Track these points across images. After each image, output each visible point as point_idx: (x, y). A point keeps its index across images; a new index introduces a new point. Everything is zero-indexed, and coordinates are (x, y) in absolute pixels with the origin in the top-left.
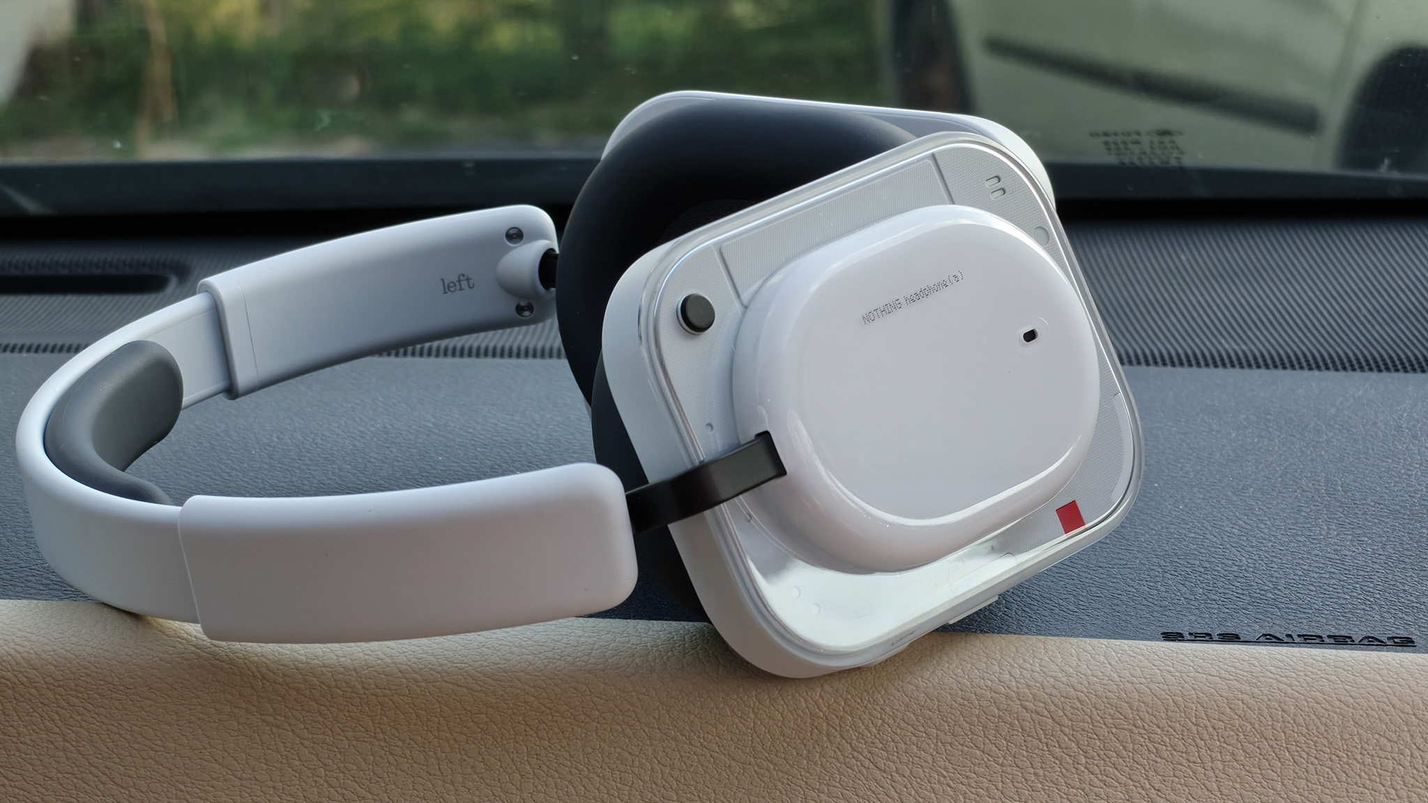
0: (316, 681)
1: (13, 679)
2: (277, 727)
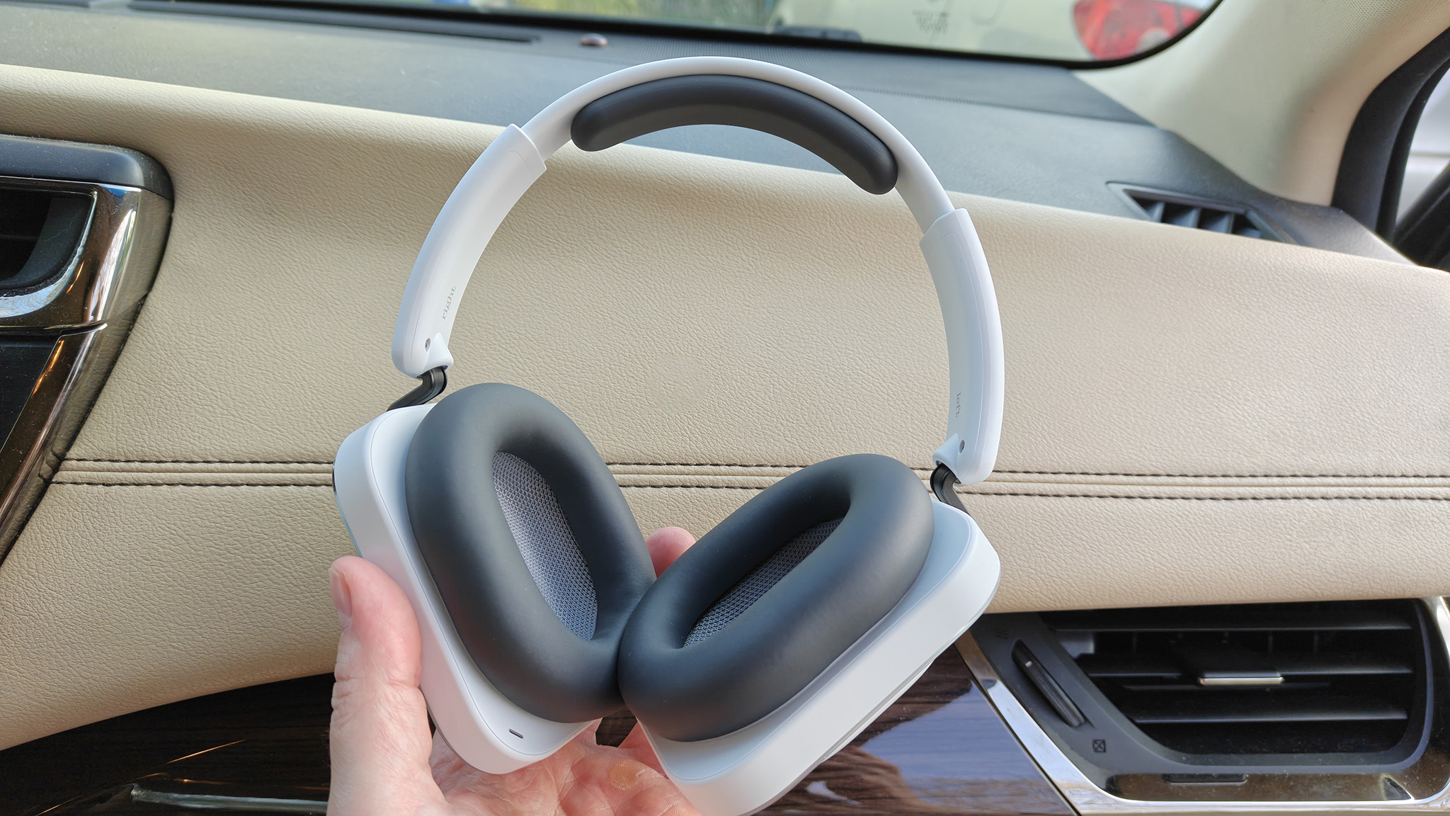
0: (597, 172)
1: (455, 155)
2: (577, 192)
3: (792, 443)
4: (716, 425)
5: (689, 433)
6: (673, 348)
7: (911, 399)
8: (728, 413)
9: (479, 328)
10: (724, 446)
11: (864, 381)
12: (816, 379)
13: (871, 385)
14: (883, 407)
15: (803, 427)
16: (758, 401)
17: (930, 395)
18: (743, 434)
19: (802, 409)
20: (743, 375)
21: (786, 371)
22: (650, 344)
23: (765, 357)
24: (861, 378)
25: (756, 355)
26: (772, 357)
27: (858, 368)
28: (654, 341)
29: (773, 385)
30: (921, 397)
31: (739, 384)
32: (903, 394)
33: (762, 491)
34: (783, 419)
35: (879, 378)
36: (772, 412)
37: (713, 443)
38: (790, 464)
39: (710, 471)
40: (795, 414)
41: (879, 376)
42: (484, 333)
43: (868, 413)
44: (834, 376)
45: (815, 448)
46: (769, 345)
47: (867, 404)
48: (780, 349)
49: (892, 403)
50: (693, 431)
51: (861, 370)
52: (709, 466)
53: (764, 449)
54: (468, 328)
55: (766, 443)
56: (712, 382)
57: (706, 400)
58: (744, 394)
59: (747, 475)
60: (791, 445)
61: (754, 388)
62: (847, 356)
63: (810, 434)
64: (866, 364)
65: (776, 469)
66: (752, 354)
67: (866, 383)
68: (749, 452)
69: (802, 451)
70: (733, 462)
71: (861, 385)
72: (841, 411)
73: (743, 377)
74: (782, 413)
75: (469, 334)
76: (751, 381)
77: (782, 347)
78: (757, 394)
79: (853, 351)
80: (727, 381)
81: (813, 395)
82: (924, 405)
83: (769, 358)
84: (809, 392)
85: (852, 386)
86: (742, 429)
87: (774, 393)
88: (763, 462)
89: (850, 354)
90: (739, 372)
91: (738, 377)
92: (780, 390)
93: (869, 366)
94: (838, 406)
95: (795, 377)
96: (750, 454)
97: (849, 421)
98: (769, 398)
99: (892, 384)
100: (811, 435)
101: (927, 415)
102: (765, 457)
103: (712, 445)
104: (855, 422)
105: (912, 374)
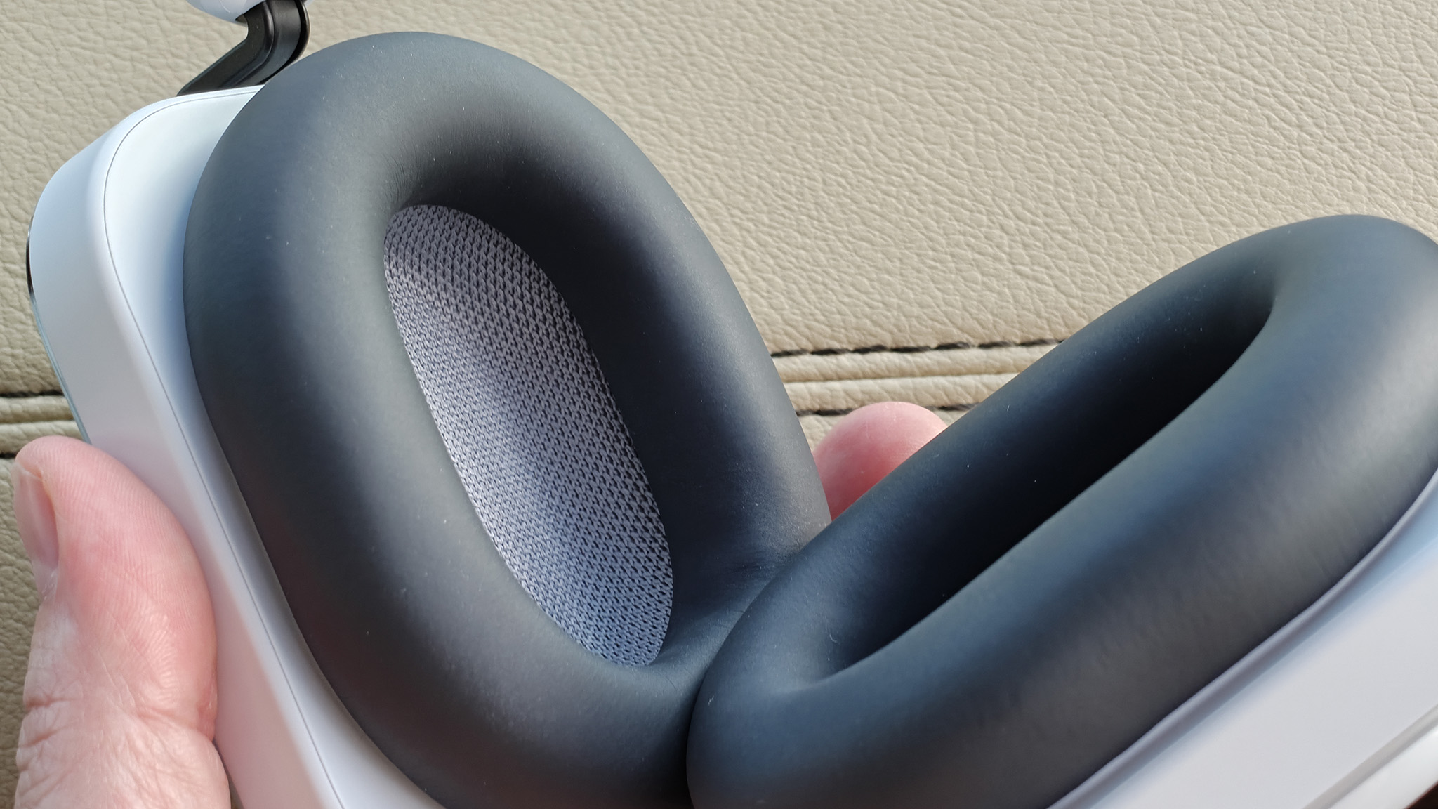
3: (1036, 279)
4: (822, 244)
5: (747, 269)
6: (691, 39)
7: (1368, 134)
8: (854, 207)
9: (166, 24)
10: (846, 300)
11: (1230, 93)
12: (1095, 99)
13: (1251, 103)
14: (1287, 162)
15: (1064, 234)
16: (935, 171)
17: (1419, 120)
18: (898, 264)
19: (1057, 184)
20: (892, 101)
21: (1009, 80)
22: (629, 35)
23: (948, 47)
24: (1222, 85)
25: (923, 43)
26: (967, 45)
27: (1214, 57)
28: (640, 24)
29: (975, 122)
30: (1394, 127)
31: (879, 127)
32: (1343, 123)
33: (957, 416)
34: (1006, 216)
35: (1273, 81)
36: (976, 199)
37: (815, 292)
38: (1032, 338)
39: (812, 370)
40: (1039, 199)
41: (1275, 77)
42: (183, 36)
43: (1245, 181)
44: (1146, 87)
45: (1099, 290)
46: (958, 11)
47: (1240, 159)
48: (992, 21)
49: (1312, 150)
50: (759, 265)
51: (1222, 64)
52: (807, 358)
53: (957, 299)
54: (137, 25)
55: (962, 286)
56: (804, 127)
57: (791, 178)
58: (895, 154)
59: (912, 375)
60: (1032, 284)
61: (921, 134)
62: (1180, 29)
63: (1081, 250)
64: (1235, 46)
65: (995, 353)
66: (912, 40)
67: (1238, 97)
68: (916, 310)
69: (1063, 298)
70: (872, 342)
71: (1223, 105)
72: (1170, 180)
73: (888, 106)
74: (1004, 199)
75: (144, 42)
76: (913, 116)
77: (996, 16)
78: (931, 152)
79: (1196, 12)
80: (845, 119)
81: (1088, 144)
82: (1403, 149)
83: (961, 48)
84: (1077, 135)
85: (1198, 109)
86: (893, 250)
87: (978, 143)
88: (957, 336)
89: (1187, 19)
90: (878, 94)
91: (877, 107)
92: (994, 134)
93: (1244, 51)
94: (1160, 168)
95: (1035, 94)
96: (918, 318)
97: (1193, 210)
98: (966, 160)
99: (1311, 96)
100: (1087, 255)
101: (1412, 178)
102: (960, 322)
103: (813, 297)
104: (1208, 209)
105: (1369, 64)
